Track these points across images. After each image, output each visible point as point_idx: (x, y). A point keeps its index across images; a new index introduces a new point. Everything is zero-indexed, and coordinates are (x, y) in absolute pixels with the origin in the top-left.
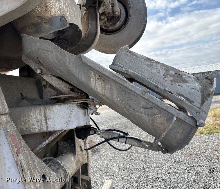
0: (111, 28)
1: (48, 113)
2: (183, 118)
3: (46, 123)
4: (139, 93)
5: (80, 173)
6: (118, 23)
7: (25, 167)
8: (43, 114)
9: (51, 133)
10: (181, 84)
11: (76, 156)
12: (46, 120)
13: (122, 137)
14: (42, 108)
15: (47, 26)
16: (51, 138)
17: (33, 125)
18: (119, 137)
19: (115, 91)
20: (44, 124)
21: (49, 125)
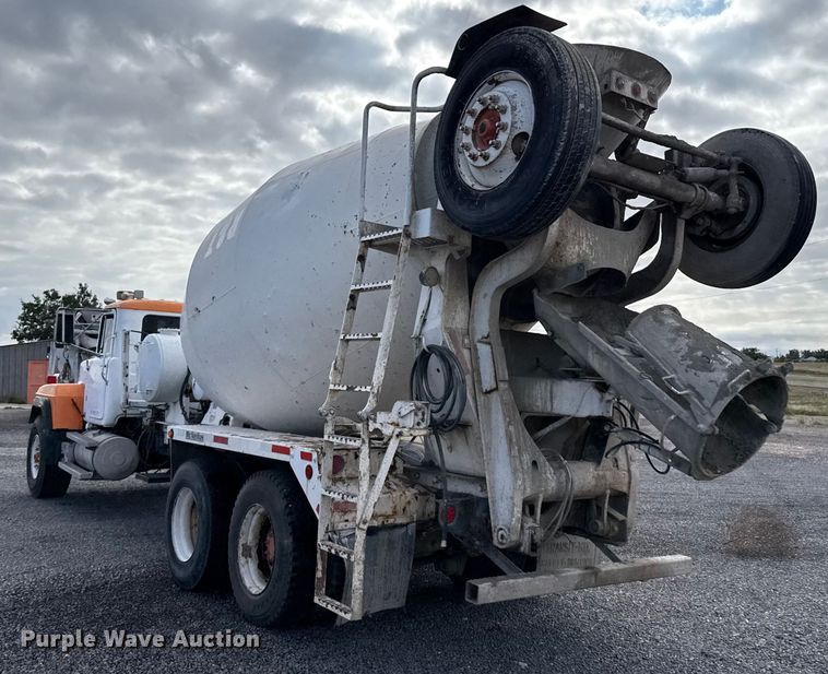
0: (725, 236)
1: (555, 389)
2: (685, 419)
3: (551, 401)
4: (635, 376)
5: (607, 501)
6: (740, 226)
7: (514, 440)
8: (549, 388)
9: (558, 417)
10: (699, 373)
11: (601, 468)
12: (551, 397)
13: (645, 443)
14: (549, 382)
15: (561, 279)
16: (557, 424)
17: (536, 400)
18: (641, 442)
19: (612, 370)
20: (549, 403)
21: (555, 406)
